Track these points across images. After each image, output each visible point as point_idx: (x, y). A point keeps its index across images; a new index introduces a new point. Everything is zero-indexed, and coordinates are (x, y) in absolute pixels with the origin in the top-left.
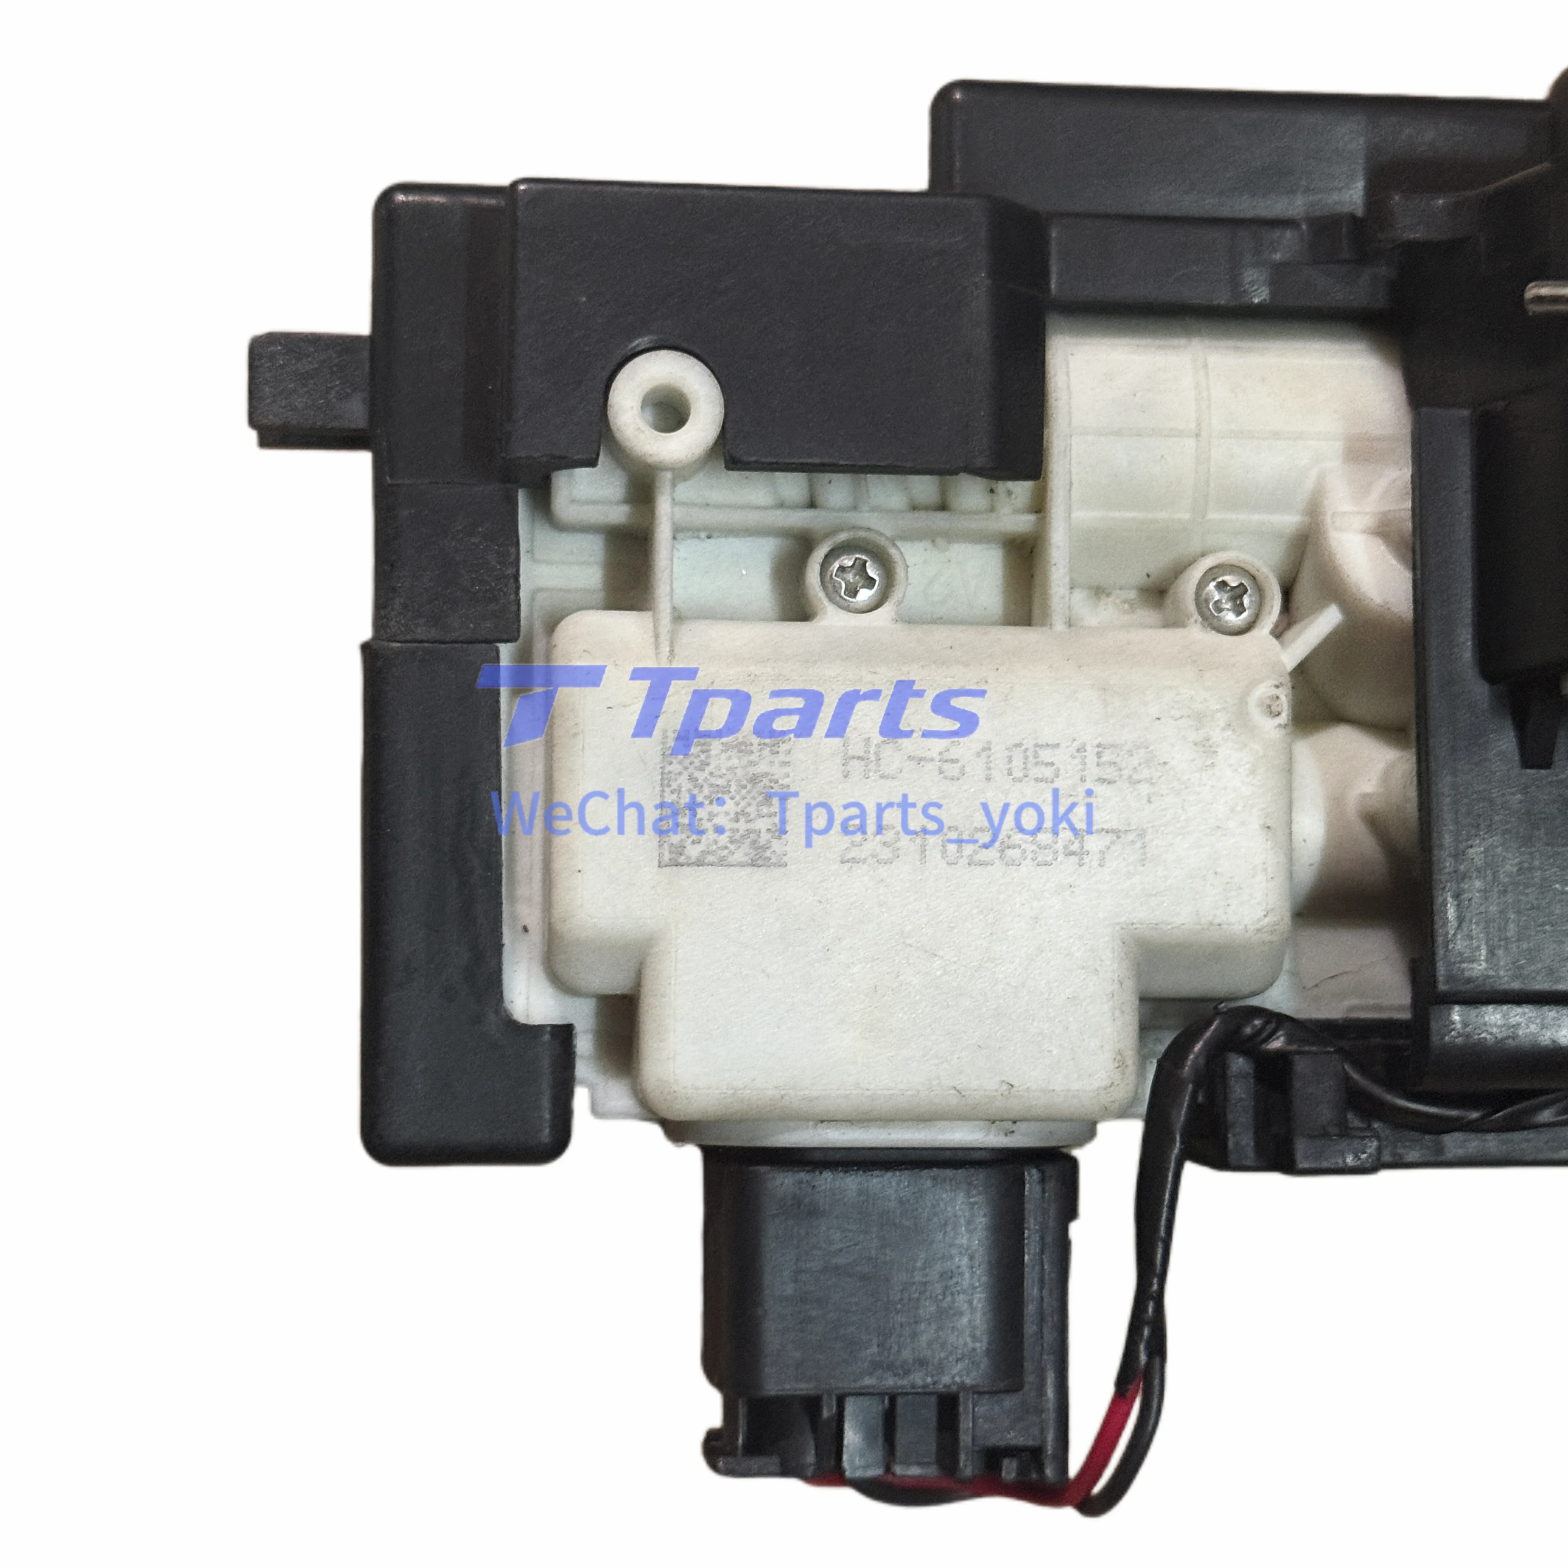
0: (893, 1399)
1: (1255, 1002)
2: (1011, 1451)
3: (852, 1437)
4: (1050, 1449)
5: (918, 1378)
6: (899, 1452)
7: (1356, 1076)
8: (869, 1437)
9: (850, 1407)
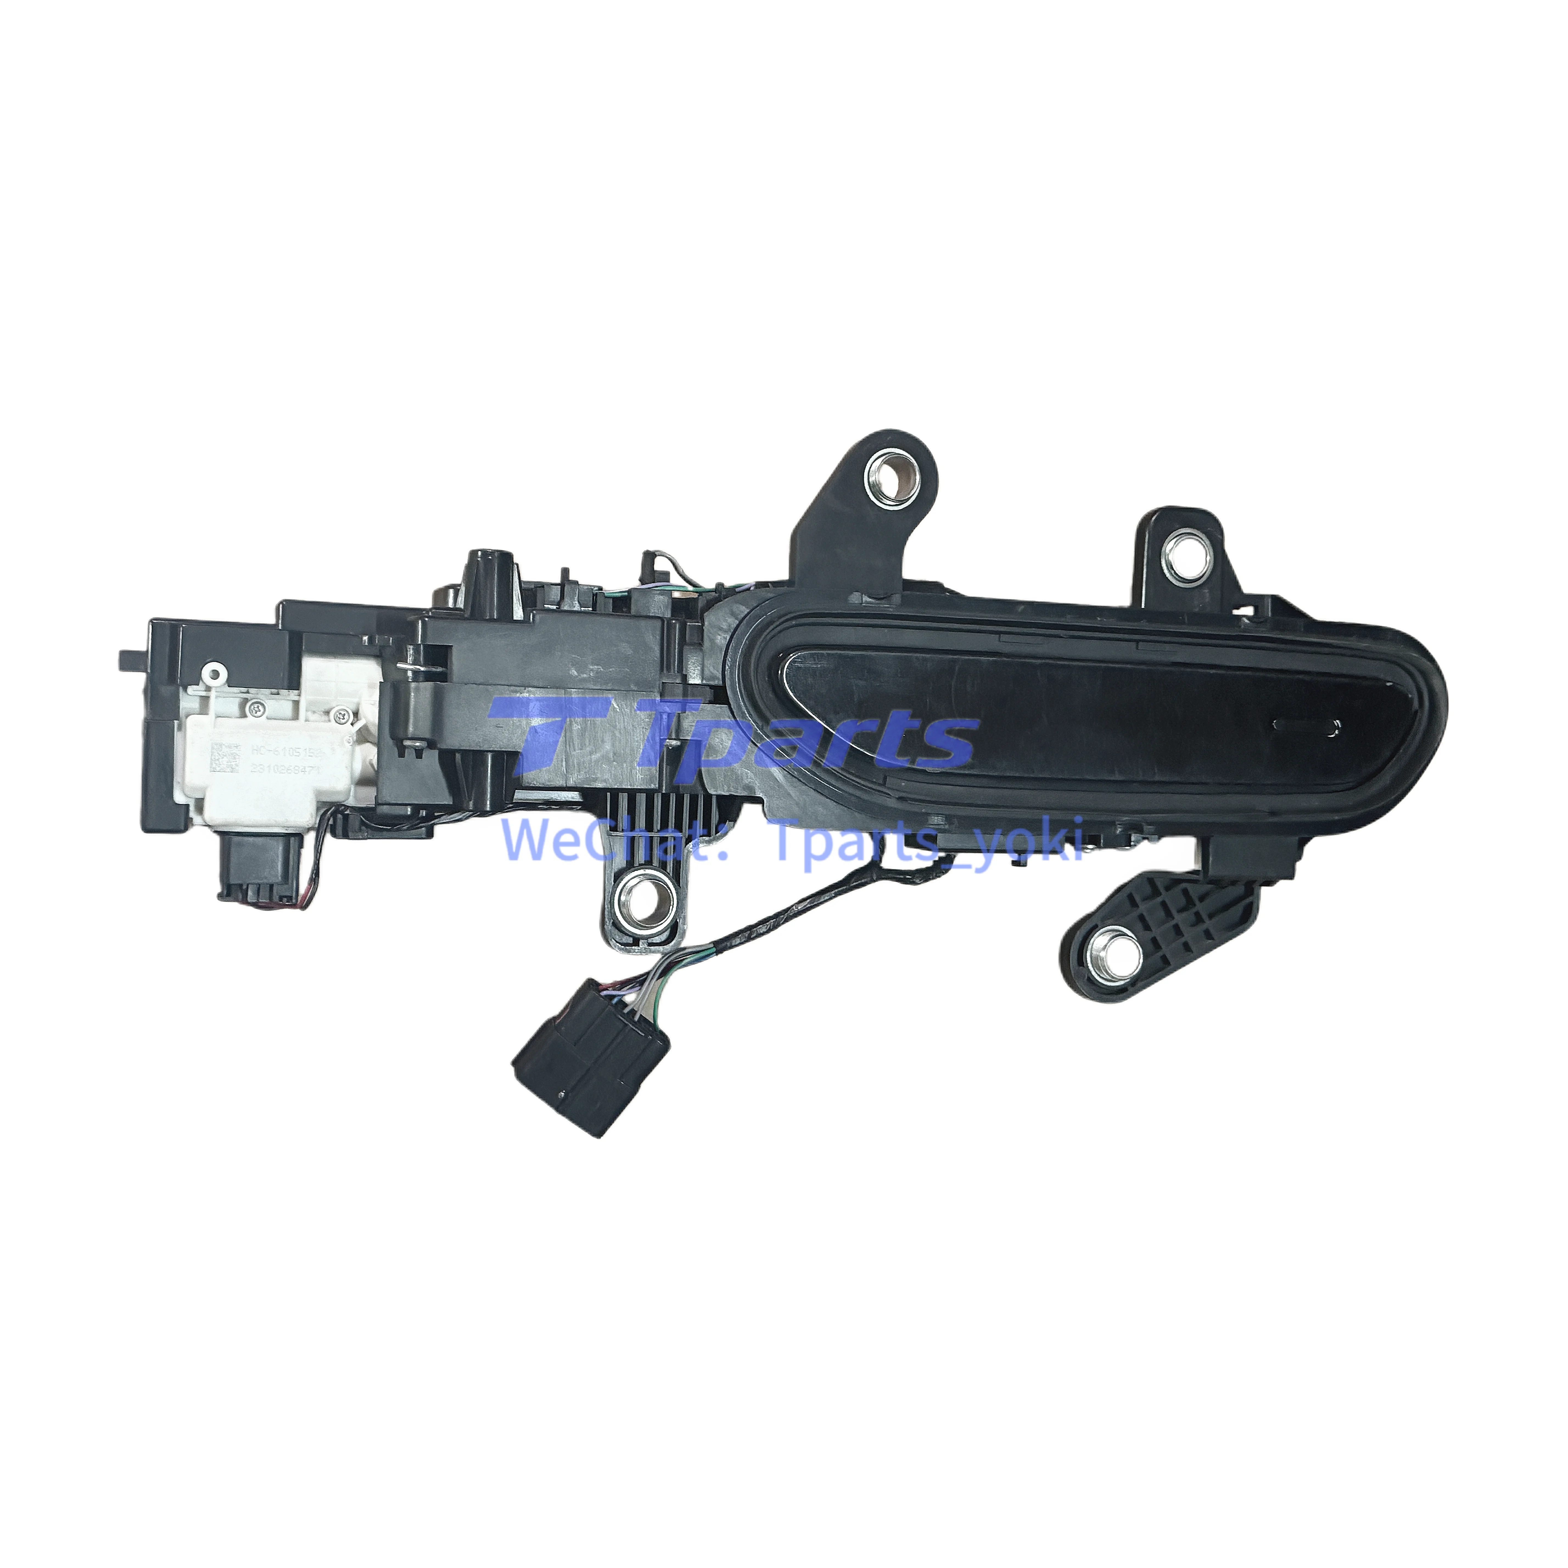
0: (259, 885)
1: (343, 803)
2: (285, 897)
3: (250, 893)
4: (294, 896)
5: (265, 881)
6: (260, 897)
7: (363, 819)
8: (254, 894)
9: (250, 887)
